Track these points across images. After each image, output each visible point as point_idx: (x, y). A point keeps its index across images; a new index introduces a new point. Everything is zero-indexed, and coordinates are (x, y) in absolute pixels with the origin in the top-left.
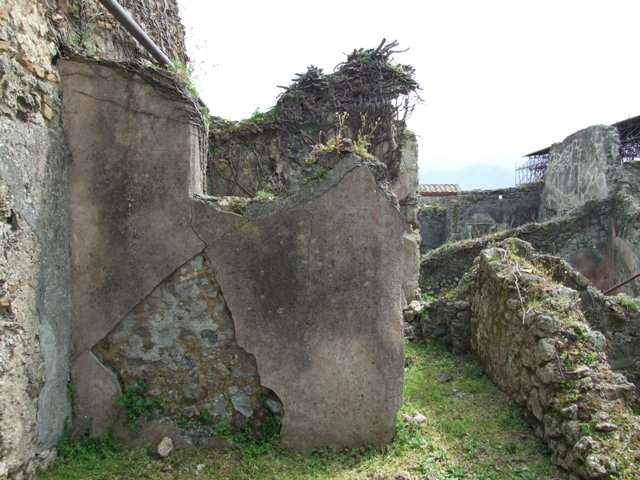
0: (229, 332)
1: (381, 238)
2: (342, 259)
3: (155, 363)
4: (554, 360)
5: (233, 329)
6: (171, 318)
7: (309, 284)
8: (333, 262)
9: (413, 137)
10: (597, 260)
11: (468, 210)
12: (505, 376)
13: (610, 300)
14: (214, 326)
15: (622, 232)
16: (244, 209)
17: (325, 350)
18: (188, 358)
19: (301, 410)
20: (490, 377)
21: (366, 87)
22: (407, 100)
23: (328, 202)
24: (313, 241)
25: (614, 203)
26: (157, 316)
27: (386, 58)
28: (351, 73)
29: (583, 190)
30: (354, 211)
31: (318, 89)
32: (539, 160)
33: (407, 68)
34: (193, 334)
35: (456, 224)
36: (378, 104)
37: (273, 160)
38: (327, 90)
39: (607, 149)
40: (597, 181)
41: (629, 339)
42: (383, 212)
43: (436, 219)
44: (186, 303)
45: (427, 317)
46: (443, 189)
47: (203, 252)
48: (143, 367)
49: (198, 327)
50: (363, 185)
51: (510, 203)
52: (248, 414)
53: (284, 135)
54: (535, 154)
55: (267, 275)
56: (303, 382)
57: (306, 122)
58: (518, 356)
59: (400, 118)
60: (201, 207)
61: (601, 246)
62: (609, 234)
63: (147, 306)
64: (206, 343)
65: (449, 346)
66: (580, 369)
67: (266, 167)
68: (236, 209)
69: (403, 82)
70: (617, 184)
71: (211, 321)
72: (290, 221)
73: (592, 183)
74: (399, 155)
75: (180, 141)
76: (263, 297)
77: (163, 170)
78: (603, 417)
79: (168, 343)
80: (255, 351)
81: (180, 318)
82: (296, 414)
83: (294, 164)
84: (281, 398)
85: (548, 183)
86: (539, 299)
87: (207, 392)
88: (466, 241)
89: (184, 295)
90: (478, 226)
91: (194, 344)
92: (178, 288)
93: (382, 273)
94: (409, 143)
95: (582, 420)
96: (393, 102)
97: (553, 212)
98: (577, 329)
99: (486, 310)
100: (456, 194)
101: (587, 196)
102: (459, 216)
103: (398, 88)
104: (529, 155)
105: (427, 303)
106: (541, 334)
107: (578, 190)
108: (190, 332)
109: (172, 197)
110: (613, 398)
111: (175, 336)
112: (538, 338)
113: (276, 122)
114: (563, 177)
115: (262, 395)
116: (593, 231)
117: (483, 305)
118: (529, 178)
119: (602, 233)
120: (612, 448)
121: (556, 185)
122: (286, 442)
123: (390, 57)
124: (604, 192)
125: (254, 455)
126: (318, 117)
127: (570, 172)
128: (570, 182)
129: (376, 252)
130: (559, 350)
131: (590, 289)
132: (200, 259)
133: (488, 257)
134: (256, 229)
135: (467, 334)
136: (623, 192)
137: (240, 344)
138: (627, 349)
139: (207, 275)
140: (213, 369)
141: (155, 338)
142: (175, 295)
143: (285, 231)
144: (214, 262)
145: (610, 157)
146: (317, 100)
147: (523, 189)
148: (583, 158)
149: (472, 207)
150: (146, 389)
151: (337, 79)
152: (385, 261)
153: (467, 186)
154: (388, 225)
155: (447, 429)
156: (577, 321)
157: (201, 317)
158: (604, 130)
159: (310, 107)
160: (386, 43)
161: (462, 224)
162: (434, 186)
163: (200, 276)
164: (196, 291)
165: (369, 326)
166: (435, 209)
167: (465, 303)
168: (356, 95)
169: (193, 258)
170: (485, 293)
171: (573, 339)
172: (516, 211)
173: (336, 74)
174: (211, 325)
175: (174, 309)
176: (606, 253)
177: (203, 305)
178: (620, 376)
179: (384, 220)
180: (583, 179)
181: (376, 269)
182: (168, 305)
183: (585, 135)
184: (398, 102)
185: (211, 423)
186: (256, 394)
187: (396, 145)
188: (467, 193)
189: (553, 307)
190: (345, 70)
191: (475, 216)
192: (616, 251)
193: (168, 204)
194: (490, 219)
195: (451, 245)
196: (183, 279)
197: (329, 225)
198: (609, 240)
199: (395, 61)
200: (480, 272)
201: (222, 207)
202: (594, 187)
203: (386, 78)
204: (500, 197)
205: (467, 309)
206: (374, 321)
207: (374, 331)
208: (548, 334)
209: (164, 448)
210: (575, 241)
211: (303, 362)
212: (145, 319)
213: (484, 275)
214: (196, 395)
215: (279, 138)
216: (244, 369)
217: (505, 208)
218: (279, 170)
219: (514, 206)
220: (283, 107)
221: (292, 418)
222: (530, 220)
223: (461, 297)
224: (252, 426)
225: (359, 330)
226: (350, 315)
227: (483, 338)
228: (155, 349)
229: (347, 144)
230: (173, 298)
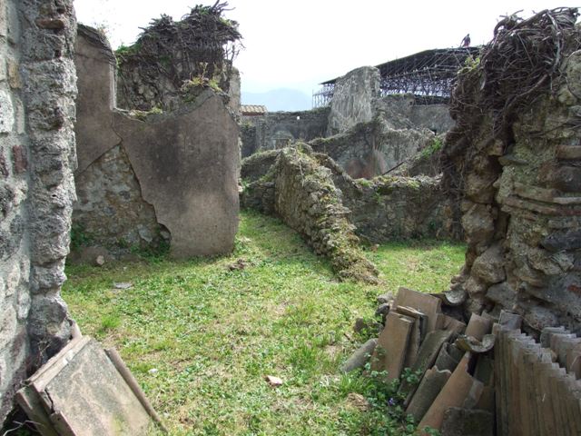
0: (137, 192)
1: (226, 137)
2: (204, 149)
3: (89, 212)
4: (316, 203)
5: (140, 190)
6: (99, 185)
7: (185, 163)
8: (199, 150)
9: (237, 73)
10: (362, 166)
11: (273, 127)
12: (293, 219)
13: (356, 181)
14: (128, 189)
15: (379, 146)
16: (145, 118)
17: (195, 201)
18: (111, 209)
19: (182, 236)
20: (285, 223)
21: (205, 34)
22: (233, 47)
23: (196, 115)
24: (188, 138)
25: (375, 125)
26: (91, 184)
27: (219, 13)
28: (194, 23)
29: (357, 115)
30: (211, 121)
31: (170, 33)
32: (330, 88)
33: (234, 23)
34: (115, 194)
35: (263, 139)
36: (214, 47)
37: (136, 84)
38: (176, 33)
39: (372, 85)
40: (365, 108)
41: (364, 203)
42: (227, 122)
43: (248, 135)
44: (109, 175)
45: (247, 194)
46: (253, 110)
47: (120, 144)
48: (81, 215)
49: (117, 189)
50: (216, 106)
51: (305, 123)
52: (149, 240)
53: (144, 65)
54: (328, 82)
55: (160, 158)
56: (182, 220)
57: (161, 56)
58: (300, 206)
59: (229, 58)
60: (118, 116)
61: (366, 156)
62: (371, 147)
63: (83, 177)
64: (123, 199)
65: (261, 211)
66: (328, 206)
67: (130, 89)
68: (140, 118)
69: (231, 33)
70: (377, 111)
71: (125, 186)
72: (173, 125)
73: (362, 110)
74: (228, 85)
75: (103, 74)
76: (158, 171)
77: (92, 91)
78: (336, 225)
79: (98, 200)
80: (154, 202)
81: (106, 184)
82: (179, 238)
83: (152, 88)
84: (170, 229)
85: (333, 108)
86: (311, 174)
87: (123, 228)
88: (271, 151)
89: (108, 170)
90: (281, 140)
91: (115, 200)
92: (104, 166)
93: (227, 157)
94: (234, 76)
95: (327, 228)
96: (224, 46)
97: (335, 131)
98: (328, 187)
99: (283, 184)
100: (263, 114)
101: (359, 120)
102: (266, 132)
103: (228, 37)
104: (324, 83)
105: (248, 185)
106: (311, 190)
107: (353, 114)
108: (112, 193)
109: (99, 109)
110: (342, 217)
111: (103, 195)
112: (309, 193)
113: (138, 55)
114: (344, 104)
115: (158, 229)
116: (360, 145)
117: (282, 182)
118: (322, 102)
119: (367, 146)
120: (338, 237)
121: (339, 110)
122: (173, 254)
123: (222, 13)
124: (369, 117)
125: (156, 261)
126: (170, 53)
127: (349, 101)
128: (348, 109)
129: (224, 145)
130: (319, 198)
131: (344, 174)
132: (118, 148)
133: (285, 152)
134: (153, 131)
135: (273, 202)
136: (381, 118)
137: (145, 199)
138: (363, 209)
139: (123, 158)
140: (127, 215)
141: (90, 197)
142: (102, 170)
143: (170, 132)
144: (127, 150)
145: (374, 91)
146: (169, 40)
147: (315, 112)
148: (357, 91)
149: (276, 125)
150: (83, 229)
151: (183, 26)
152: (228, 150)
153: (272, 108)
154: (230, 129)
155: (262, 246)
156: (330, 184)
157: (119, 183)
158: (371, 70)
159: (164, 45)
160: (220, 3)
161: (269, 140)
162: (254, 107)
163: (118, 159)
164: (115, 167)
165: (220, 186)
166: (247, 127)
167: (272, 183)
168: (198, 39)
169: (114, 148)
170: (283, 174)
171: (326, 192)
172: (310, 130)
173: (182, 22)
174: (126, 188)
175: (102, 178)
176: (368, 161)
177: (120, 176)
178: (346, 208)
179: (228, 127)
180: (356, 107)
181: (224, 155)
182: (98, 177)
183: (359, 73)
184: (227, 46)
185: (127, 247)
186: (154, 228)
187: (226, 78)
188: (272, 114)
189: (318, 177)
190: (189, 20)
191: (278, 133)
192: (375, 159)
193: (96, 114)
194: (290, 135)
195: (260, 154)
196: (107, 160)
197: (197, 129)
198: (371, 152)
199: (226, 16)
200: (280, 162)
201: (131, 116)
202: (363, 113)
203: (220, 29)
204: (298, 118)
205: (272, 187)
206: (223, 184)
207: (223, 189)
208: (314, 190)
209: (100, 260)
210: (348, 152)
211: (182, 208)
212: (82, 185)
213: (283, 164)
214: (117, 230)
215: (140, 67)
216: (146, 214)
217: (301, 126)
218: (141, 91)
219: (308, 125)
220: (143, 44)
221: (176, 240)
222: (318, 136)
223: (269, 180)
224: (151, 247)
225: (214, 189)
226: (209, 181)
227: (282, 202)
228: (90, 203)
229: (207, 82)
230: (100, 172)
